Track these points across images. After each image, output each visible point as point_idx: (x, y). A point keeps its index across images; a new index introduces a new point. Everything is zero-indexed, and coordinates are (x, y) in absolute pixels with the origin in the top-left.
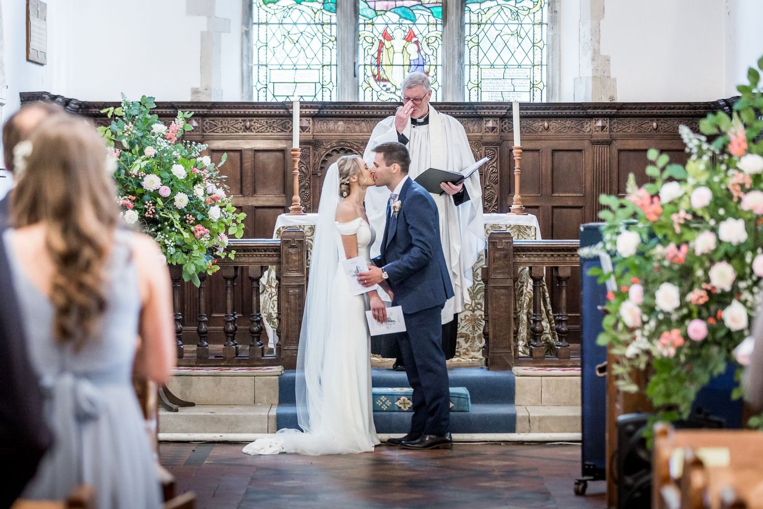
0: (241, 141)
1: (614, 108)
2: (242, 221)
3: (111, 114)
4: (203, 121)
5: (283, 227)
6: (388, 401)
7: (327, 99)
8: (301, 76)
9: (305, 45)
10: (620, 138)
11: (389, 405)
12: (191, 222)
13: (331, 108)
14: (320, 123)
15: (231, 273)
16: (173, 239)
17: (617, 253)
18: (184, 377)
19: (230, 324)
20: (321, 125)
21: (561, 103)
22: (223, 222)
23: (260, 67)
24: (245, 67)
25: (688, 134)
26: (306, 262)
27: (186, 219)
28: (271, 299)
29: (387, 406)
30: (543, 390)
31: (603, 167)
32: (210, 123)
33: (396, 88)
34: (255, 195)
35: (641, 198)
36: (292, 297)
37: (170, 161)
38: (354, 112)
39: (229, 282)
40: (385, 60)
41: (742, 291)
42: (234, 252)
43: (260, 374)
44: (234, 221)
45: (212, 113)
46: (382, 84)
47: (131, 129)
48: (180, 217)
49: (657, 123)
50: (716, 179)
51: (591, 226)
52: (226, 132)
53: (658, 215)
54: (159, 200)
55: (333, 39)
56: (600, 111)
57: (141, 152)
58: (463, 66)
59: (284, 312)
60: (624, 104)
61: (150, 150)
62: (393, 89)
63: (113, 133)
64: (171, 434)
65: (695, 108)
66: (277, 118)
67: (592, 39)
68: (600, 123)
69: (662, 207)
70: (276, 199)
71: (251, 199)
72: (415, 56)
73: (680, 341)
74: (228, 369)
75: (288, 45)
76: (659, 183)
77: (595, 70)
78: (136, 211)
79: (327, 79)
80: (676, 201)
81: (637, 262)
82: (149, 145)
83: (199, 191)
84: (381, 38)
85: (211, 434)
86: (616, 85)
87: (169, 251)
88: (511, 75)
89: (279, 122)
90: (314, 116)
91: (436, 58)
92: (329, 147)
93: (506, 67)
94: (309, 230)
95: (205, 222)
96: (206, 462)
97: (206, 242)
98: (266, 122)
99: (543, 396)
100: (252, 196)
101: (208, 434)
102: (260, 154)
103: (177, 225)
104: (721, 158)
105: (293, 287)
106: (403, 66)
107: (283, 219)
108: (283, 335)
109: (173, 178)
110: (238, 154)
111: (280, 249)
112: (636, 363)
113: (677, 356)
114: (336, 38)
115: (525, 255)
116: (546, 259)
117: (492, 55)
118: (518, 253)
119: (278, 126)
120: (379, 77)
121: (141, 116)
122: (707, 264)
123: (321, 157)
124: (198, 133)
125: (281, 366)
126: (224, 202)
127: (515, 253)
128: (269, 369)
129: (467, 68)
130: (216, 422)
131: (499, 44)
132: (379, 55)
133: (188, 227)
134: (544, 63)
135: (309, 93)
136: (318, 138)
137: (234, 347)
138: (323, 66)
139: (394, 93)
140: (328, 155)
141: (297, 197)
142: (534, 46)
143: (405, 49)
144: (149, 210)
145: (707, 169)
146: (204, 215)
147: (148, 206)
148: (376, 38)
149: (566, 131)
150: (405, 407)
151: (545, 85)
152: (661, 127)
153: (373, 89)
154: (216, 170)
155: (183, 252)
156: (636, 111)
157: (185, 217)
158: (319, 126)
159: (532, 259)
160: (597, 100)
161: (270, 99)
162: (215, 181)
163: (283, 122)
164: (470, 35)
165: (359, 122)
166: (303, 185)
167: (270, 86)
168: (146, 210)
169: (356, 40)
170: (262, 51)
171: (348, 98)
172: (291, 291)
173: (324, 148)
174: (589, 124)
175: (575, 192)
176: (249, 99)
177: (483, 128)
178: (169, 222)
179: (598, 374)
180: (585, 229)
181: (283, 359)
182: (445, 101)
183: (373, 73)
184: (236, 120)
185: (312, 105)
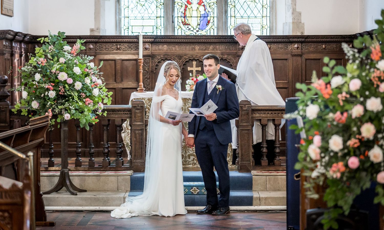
0: (115, 55)
1: (303, 38)
2: (111, 96)
3: (43, 41)
4: (96, 45)
5: (134, 99)
6: (186, 189)
7: (159, 34)
8: (146, 22)
9: (148, 7)
10: (307, 53)
11: (187, 191)
12: (83, 97)
13: (160, 38)
14: (155, 46)
15: (106, 123)
16: (74, 106)
17: (306, 117)
18: (82, 177)
19: (106, 149)
20: (155, 47)
21: (276, 36)
22: (101, 97)
23: (125, 18)
24: (117, 18)
25: (347, 48)
26: (145, 117)
27: (81, 95)
28: (128, 135)
29: (186, 192)
30: (267, 183)
31: (298, 67)
32: (99, 46)
33: (194, 29)
34: (122, 82)
35: (320, 85)
36: (138, 135)
37: (73, 65)
38: (172, 40)
39: (105, 128)
40: (188, 14)
41: (379, 139)
42: (106, 112)
43: (120, 175)
44: (107, 96)
45: (100, 41)
46: (187, 26)
47: (52, 49)
48: (78, 94)
49: (325, 46)
50: (364, 74)
51: (292, 99)
52: (108, 51)
53: (330, 95)
54: (66, 85)
55: (162, 4)
56: (296, 40)
57: (58, 61)
58: (227, 17)
59: (133, 143)
60: (308, 36)
61: (62, 59)
62: (192, 29)
63: (44, 51)
64: (73, 207)
65: (344, 38)
66: (133, 44)
67: (292, 3)
68: (296, 46)
69: (332, 90)
70: (133, 84)
71: (120, 84)
72: (203, 12)
73: (343, 169)
74: (104, 173)
75: (139, 7)
76: (330, 77)
77: (294, 19)
78: (54, 91)
79: (159, 24)
80: (340, 87)
81: (318, 122)
82: (62, 57)
83: (88, 81)
84: (186, 3)
85: (94, 207)
86: (304, 26)
87: (72, 112)
88: (252, 21)
89: (134, 46)
90: (152, 43)
91: (214, 13)
92: (159, 58)
93: (249, 18)
94: (147, 100)
95: (91, 97)
96: (89, 223)
97: (91, 107)
98: (128, 45)
99: (267, 186)
100: (121, 83)
101: (92, 207)
102: (125, 62)
103: (76, 99)
104: (366, 62)
105: (138, 130)
106: (197, 17)
107: (134, 94)
108: (133, 154)
109: (74, 74)
110: (113, 62)
111: (131, 110)
112: (317, 181)
113: (342, 177)
114: (163, 3)
115: (258, 113)
116: (269, 115)
117: (242, 12)
118: (254, 112)
119: (134, 47)
120: (185, 23)
121: (58, 42)
122: (359, 123)
123: (156, 63)
124: (93, 51)
125: (132, 171)
126: (101, 86)
127: (253, 112)
128: (125, 172)
129: (229, 18)
130: (96, 201)
131: (245, 6)
132: (185, 12)
133: (82, 99)
134: (268, 15)
135: (150, 31)
136: (154, 53)
137: (108, 161)
138: (157, 17)
139: (193, 31)
140: (159, 62)
141: (141, 83)
142: (263, 7)
143: (198, 9)
144: (61, 91)
145: (358, 68)
146: (90, 93)
147: (61, 89)
148: (183, 3)
149: (279, 49)
150: (195, 193)
151: (269, 26)
152: (327, 48)
153: (182, 29)
154: (97, 70)
155: (79, 112)
156: (314, 39)
157: (80, 94)
158: (154, 47)
159: (261, 115)
160: (295, 34)
161: (130, 34)
162: (97, 75)
163: (136, 45)
164: (231, 2)
165: (175, 45)
166: (146, 77)
167: (130, 28)
168: (60, 91)
169: (173, 4)
170: (126, 10)
171: (170, 33)
172: (137, 132)
173: (157, 59)
174: (291, 46)
175: (283, 80)
176: (120, 34)
177: (237, 48)
178: (72, 97)
179: (295, 178)
180: (288, 101)
181: (133, 167)
182: (218, 35)
183: (182, 21)
184: (113, 45)
185: (151, 37)
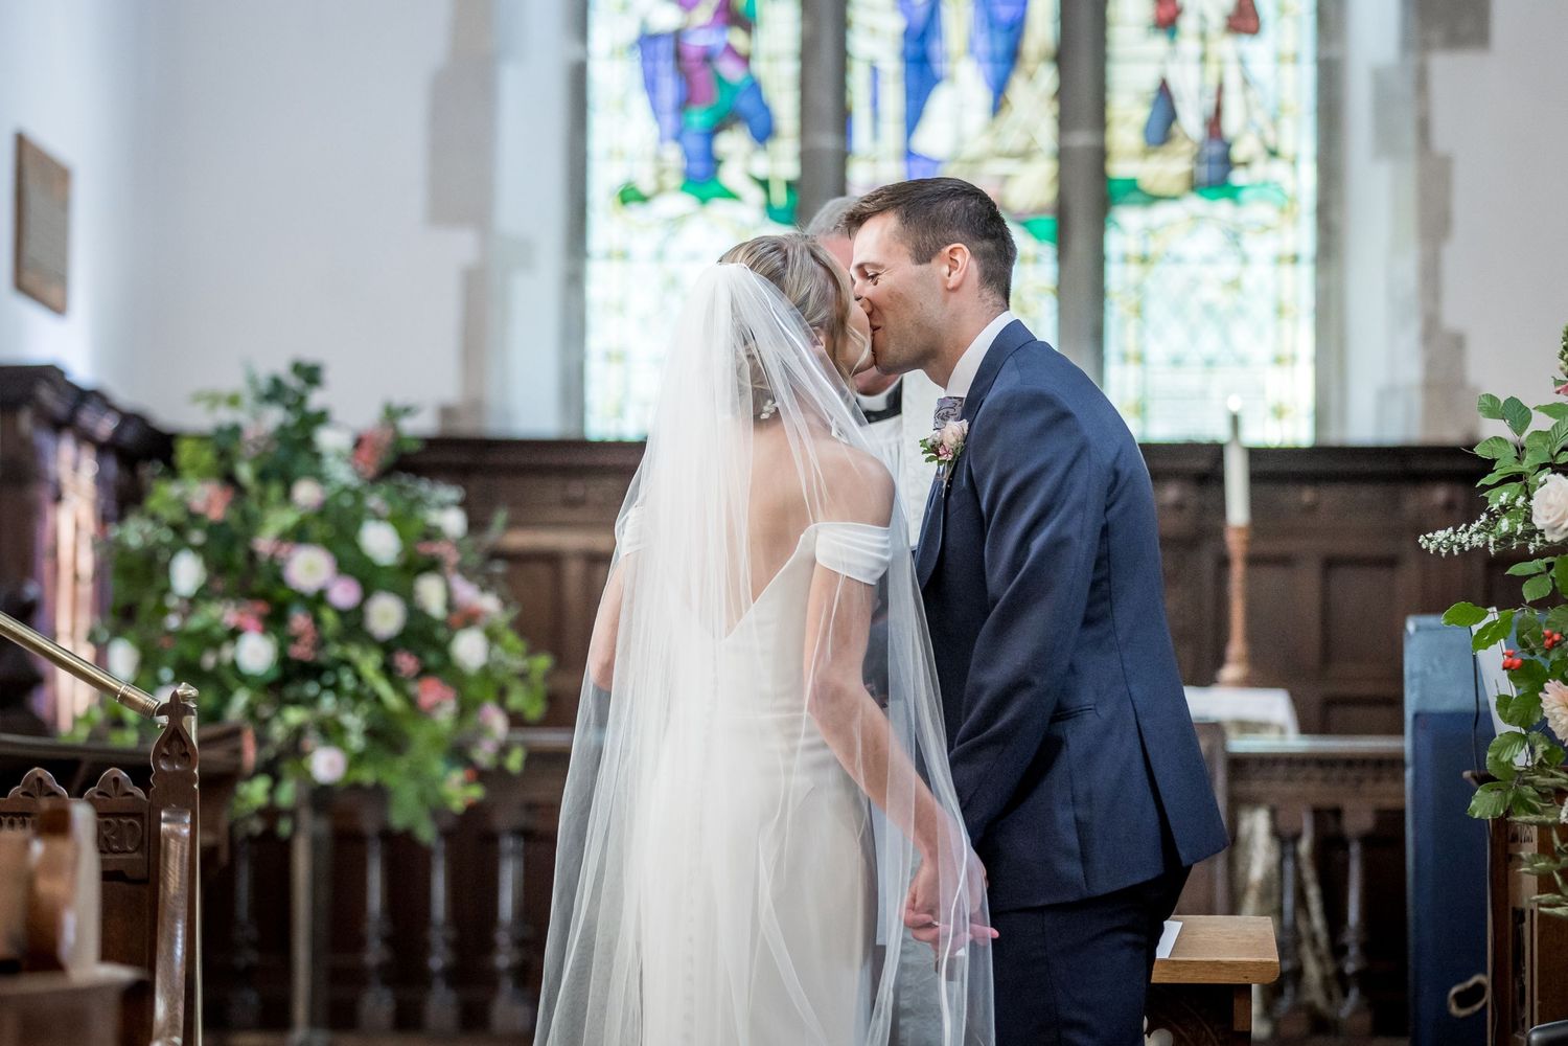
2: (542, 679)
21: (1344, 448)
37: (358, 515)
48: (381, 660)
54: (327, 614)
56: (1441, 468)
57: (286, 498)
61: (308, 490)
68: (1440, 497)
77: (1430, 365)
78: (268, 637)
82: (307, 478)
83: (431, 593)
87: (349, 743)
95: (444, 668)
97: (446, 727)
109: (364, 560)
133: (402, 682)
146: (441, 655)
179: (1454, 1010)
